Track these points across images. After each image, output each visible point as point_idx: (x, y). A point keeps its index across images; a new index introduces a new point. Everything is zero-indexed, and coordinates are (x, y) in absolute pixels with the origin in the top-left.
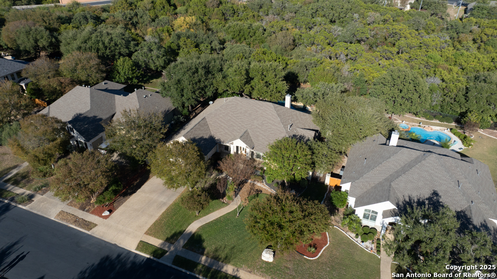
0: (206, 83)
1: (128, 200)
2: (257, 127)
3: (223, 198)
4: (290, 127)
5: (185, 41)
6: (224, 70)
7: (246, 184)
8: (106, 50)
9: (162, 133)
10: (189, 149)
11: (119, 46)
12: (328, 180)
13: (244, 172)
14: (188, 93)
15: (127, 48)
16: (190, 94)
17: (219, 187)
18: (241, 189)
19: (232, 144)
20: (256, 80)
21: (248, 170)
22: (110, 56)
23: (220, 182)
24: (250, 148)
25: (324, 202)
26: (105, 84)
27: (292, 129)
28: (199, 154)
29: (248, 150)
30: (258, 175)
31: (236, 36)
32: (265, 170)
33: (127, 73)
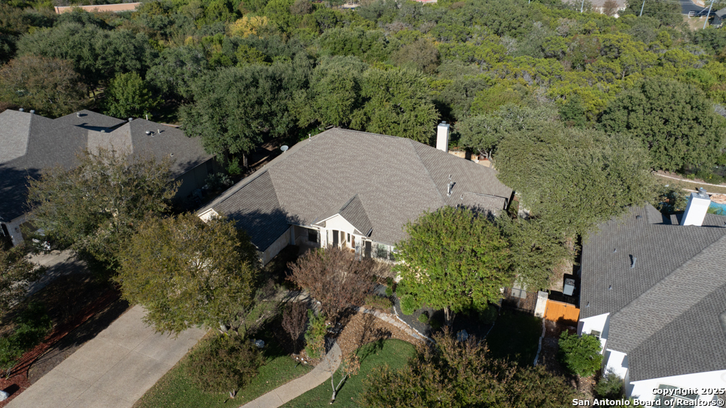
0: (274, 107)
1: (71, 357)
2: (377, 188)
3: (298, 353)
4: (451, 188)
5: (246, 52)
6: (311, 85)
7: (354, 317)
8: (96, 59)
9: (165, 201)
10: (214, 233)
11: (123, 55)
12: (542, 307)
13: (350, 288)
14: (235, 125)
15: (139, 59)
16: (240, 127)
17: (288, 327)
18: (343, 328)
19: (324, 225)
20: (374, 102)
21: (359, 285)
22: (103, 71)
23: (290, 314)
24: (364, 234)
25: (540, 359)
26: (81, 115)
27: (454, 194)
28: (238, 244)
29: (359, 239)
30: (381, 295)
31: (337, 50)
32: (395, 285)
33: (130, 100)
